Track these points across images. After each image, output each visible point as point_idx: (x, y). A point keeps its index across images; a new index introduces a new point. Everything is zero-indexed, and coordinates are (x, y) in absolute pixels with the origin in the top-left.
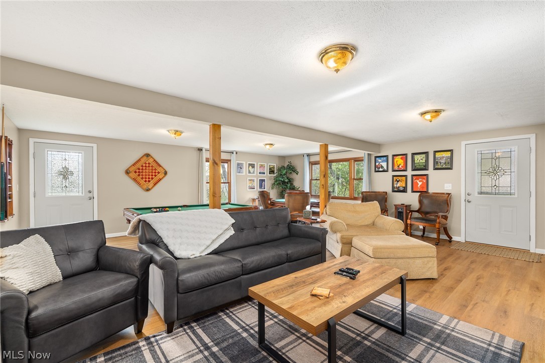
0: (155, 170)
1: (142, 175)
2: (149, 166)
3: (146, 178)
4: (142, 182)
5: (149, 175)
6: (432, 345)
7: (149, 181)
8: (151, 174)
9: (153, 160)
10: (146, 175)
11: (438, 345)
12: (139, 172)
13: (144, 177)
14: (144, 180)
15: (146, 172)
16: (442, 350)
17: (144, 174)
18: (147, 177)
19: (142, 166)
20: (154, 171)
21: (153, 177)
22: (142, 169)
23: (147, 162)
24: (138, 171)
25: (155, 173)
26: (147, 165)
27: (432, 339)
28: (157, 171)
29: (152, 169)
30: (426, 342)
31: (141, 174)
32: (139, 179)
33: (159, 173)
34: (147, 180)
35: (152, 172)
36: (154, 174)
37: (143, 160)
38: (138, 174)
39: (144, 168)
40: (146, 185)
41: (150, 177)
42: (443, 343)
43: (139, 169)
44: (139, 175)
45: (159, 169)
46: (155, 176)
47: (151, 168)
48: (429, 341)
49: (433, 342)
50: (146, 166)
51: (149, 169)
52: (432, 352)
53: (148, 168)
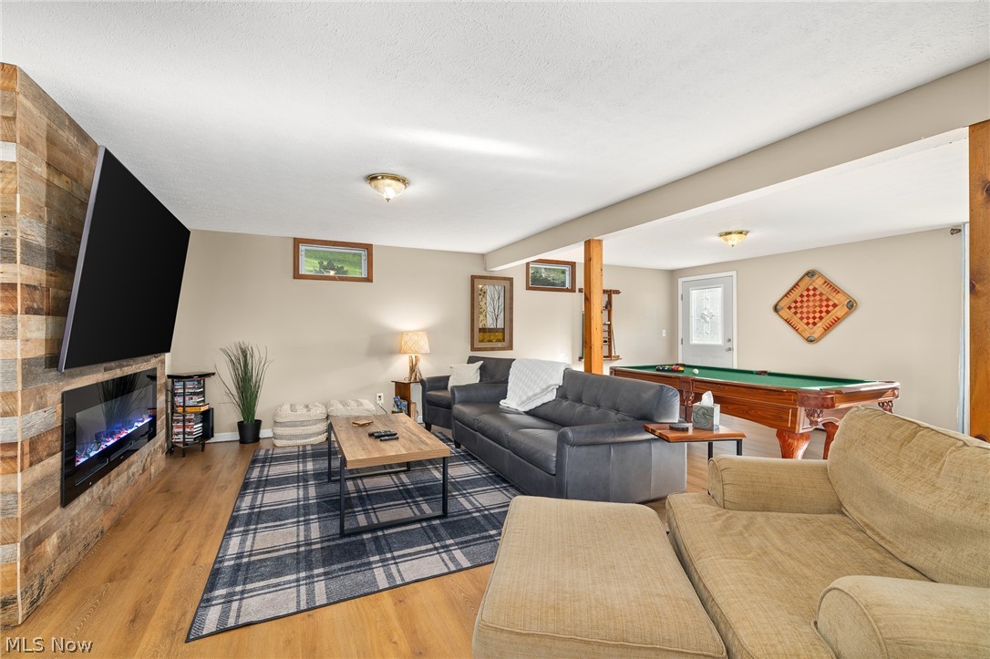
0: (828, 300)
1: (802, 313)
2: (814, 295)
3: (808, 318)
4: (801, 325)
5: (814, 312)
6: (306, 545)
7: (814, 324)
8: (818, 309)
9: (823, 281)
10: (808, 312)
11: (302, 549)
12: (796, 307)
13: (805, 315)
14: (805, 321)
15: (808, 307)
16: (294, 547)
17: (805, 310)
18: (811, 315)
19: (802, 296)
20: (824, 304)
21: (824, 314)
22: (802, 301)
23: (811, 288)
24: (793, 305)
25: (827, 306)
26: (811, 293)
27: (311, 551)
28: (831, 303)
29: (821, 300)
30: (315, 543)
31: (799, 310)
32: (795, 320)
33: (835, 306)
34: (811, 321)
35: (821, 306)
36: (824, 309)
37: (803, 285)
38: (793, 310)
39: (805, 299)
40: (808, 332)
41: (817, 315)
42: (298, 553)
43: (796, 302)
44: (796, 313)
45: (835, 299)
46: (828, 312)
47: (818, 298)
48: (314, 547)
49: (308, 548)
50: (808, 296)
51: (814, 301)
52: (302, 538)
53: (811, 299)
